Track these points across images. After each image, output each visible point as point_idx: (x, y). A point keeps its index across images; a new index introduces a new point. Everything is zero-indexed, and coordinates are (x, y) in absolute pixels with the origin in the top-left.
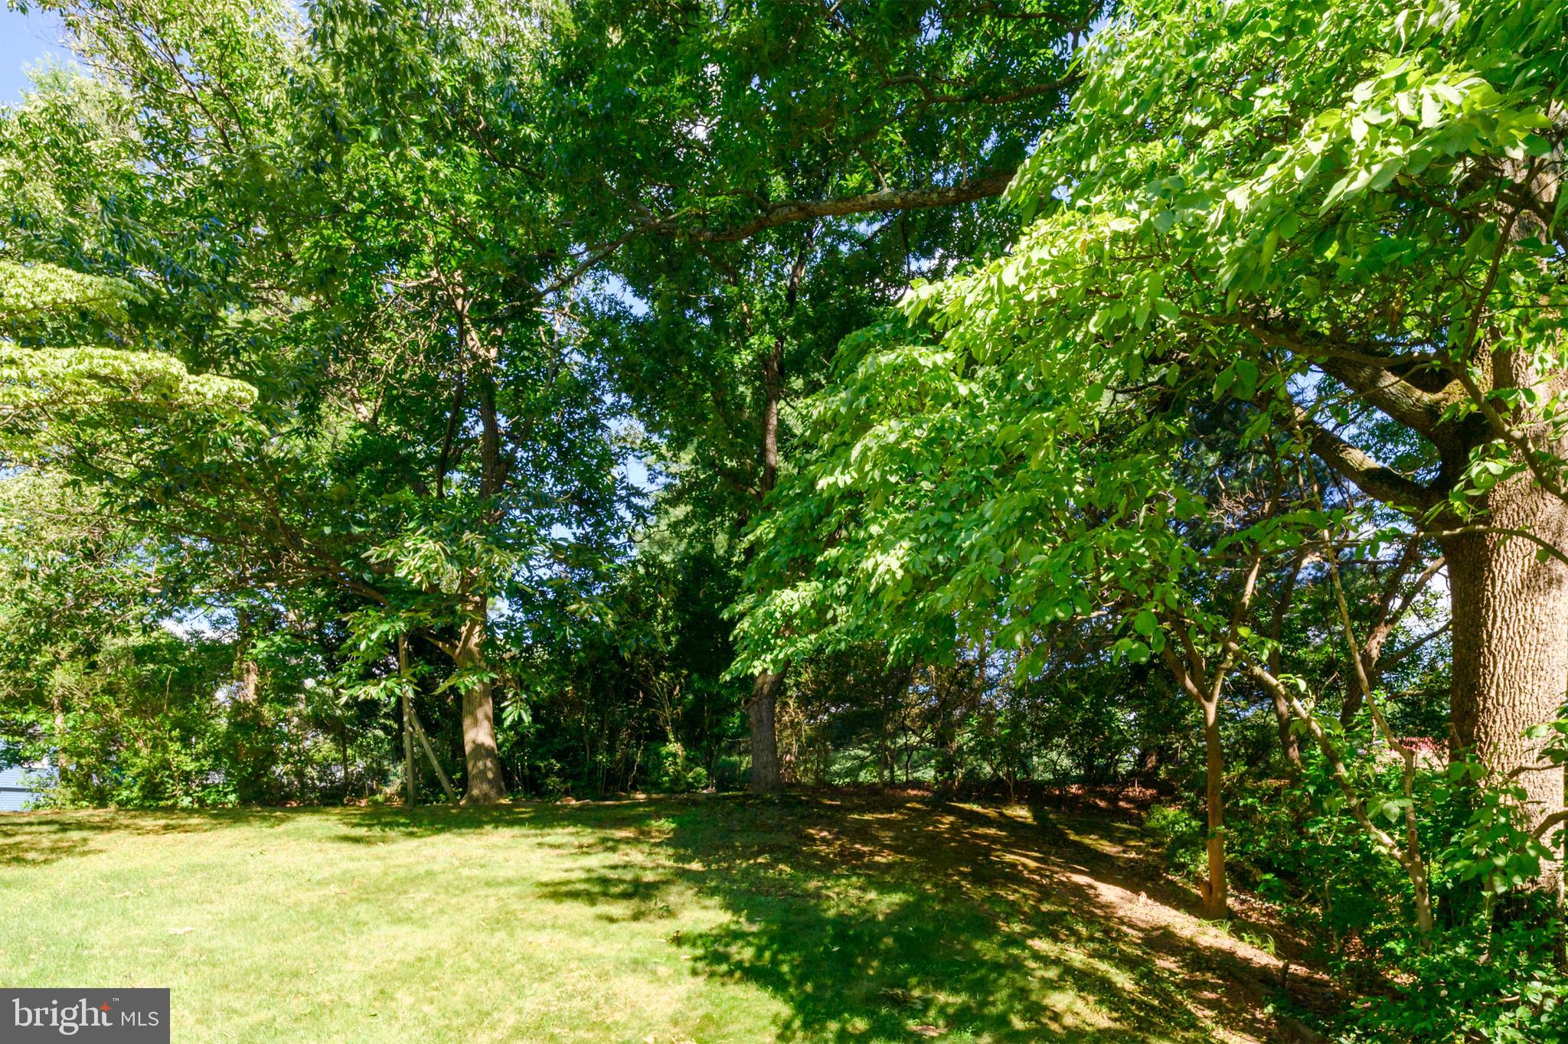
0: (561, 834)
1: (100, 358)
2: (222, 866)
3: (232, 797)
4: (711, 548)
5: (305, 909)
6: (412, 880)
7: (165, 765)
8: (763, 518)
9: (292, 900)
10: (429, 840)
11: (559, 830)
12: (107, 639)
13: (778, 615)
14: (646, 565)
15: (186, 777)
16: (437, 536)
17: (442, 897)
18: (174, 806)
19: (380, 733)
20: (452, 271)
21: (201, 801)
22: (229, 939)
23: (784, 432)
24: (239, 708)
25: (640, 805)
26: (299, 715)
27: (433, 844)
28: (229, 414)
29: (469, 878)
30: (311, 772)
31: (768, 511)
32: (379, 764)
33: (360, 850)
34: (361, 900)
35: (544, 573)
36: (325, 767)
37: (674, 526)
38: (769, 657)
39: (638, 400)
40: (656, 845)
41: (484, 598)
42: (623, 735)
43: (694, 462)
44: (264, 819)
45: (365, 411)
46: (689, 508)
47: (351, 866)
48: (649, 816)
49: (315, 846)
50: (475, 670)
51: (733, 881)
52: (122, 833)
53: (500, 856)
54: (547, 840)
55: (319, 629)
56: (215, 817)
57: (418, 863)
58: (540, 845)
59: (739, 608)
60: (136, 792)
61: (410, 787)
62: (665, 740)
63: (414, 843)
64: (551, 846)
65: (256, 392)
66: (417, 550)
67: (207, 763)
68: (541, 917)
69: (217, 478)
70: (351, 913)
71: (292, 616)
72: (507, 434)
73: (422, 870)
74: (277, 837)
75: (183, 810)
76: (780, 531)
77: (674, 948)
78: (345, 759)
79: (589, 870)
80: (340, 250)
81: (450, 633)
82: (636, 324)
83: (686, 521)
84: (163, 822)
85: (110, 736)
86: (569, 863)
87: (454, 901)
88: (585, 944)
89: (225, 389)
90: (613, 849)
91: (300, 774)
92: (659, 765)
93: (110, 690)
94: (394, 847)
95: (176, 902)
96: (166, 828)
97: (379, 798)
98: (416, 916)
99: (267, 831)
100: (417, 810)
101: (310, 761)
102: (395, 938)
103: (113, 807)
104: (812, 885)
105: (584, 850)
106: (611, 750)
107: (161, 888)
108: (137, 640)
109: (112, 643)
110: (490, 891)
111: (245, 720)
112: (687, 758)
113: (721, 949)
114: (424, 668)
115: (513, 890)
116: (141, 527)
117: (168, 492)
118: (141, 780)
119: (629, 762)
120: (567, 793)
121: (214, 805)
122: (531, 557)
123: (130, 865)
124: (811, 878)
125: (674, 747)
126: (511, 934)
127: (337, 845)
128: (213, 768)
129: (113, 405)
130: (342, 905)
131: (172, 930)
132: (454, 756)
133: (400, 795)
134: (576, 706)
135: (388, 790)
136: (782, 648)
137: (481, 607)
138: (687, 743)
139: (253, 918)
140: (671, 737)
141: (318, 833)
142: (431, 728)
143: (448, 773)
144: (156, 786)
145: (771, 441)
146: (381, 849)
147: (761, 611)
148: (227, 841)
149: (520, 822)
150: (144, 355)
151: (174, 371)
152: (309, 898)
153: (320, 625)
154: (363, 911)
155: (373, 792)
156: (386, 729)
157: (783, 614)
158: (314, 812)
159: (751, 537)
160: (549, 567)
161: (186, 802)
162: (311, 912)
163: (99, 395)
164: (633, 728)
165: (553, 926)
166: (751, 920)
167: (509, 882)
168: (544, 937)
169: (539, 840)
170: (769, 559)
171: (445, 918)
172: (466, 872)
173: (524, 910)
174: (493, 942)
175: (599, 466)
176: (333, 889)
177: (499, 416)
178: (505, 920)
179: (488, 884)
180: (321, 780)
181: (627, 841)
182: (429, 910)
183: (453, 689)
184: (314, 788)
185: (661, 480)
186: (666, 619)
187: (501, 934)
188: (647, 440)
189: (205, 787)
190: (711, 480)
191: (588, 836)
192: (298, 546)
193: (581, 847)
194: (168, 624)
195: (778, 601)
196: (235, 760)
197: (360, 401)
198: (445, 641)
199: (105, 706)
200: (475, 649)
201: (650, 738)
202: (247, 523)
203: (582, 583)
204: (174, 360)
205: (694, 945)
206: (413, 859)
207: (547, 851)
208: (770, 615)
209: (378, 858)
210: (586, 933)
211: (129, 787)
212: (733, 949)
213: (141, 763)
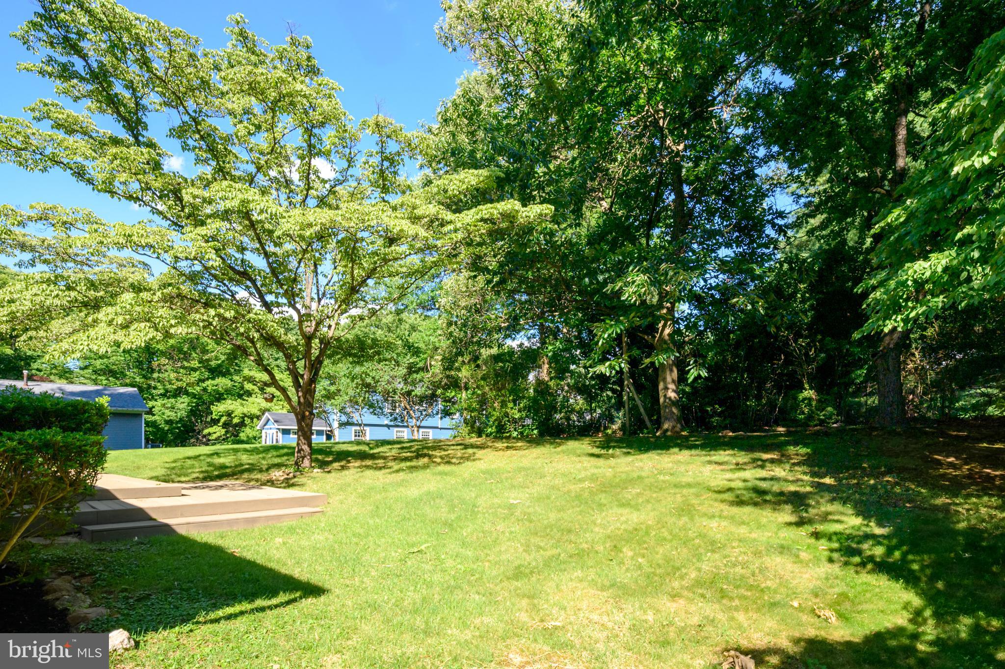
0: (723, 455)
1: (486, 210)
2: (533, 468)
3: (535, 432)
4: (844, 242)
5: (573, 494)
6: (630, 481)
7: (506, 415)
8: (894, 207)
9: (566, 489)
10: (638, 457)
11: (722, 452)
12: (483, 351)
13: (910, 283)
14: (790, 263)
15: (515, 421)
16: (645, 271)
17: (648, 492)
18: (510, 436)
19: (609, 393)
20: (657, 104)
21: (522, 433)
22: (537, 508)
23: (913, 138)
24: (539, 382)
25: (781, 435)
26: (568, 385)
27: (641, 460)
28: (540, 223)
29: (664, 482)
30: (574, 417)
31: (899, 201)
32: (609, 411)
33: (601, 462)
34: (602, 491)
35: (713, 282)
36: (580, 413)
37: (810, 232)
38: (899, 317)
39: (784, 147)
40: (794, 464)
41: (673, 304)
42: (768, 385)
43: (830, 181)
44: (551, 443)
45: (605, 204)
46: (825, 216)
47: (596, 471)
48: (788, 443)
49: (577, 459)
50: (667, 350)
51: (862, 494)
52: (489, 450)
53: (682, 468)
54: (714, 458)
55: (578, 337)
56: (529, 442)
57: (633, 471)
58: (710, 462)
59: (873, 282)
60: (494, 429)
61: (627, 425)
62: (802, 388)
63: (630, 458)
64: (716, 463)
65: (553, 208)
66: (634, 282)
67: (524, 414)
68: (712, 510)
69: (532, 260)
70: (597, 498)
71: (565, 330)
72: (689, 197)
73: (635, 475)
74: (558, 453)
75: (514, 438)
76: (911, 216)
77: (813, 540)
78: (591, 409)
79: (745, 481)
80: (594, 114)
81: (652, 329)
82: (784, 93)
83: (823, 226)
84: (506, 445)
85: (483, 401)
86: (729, 475)
87: (654, 495)
88: (743, 530)
89: (539, 211)
90: (762, 467)
91: (568, 419)
92: (796, 406)
93: (484, 378)
94: (619, 461)
95: (513, 486)
96: (508, 448)
97: (609, 431)
98: (632, 503)
99: (553, 450)
100: (630, 439)
101: (573, 411)
102: (621, 515)
103: (484, 437)
104: (940, 501)
105: (739, 467)
106: (758, 397)
107: (507, 479)
108: (495, 351)
109: (485, 353)
110: (677, 490)
111: (542, 388)
112: (819, 401)
113: (854, 546)
114: (636, 352)
115: (692, 490)
116: (498, 293)
117: (511, 273)
118: (496, 424)
119: (772, 405)
120: (725, 428)
121: (527, 436)
122: (706, 272)
123: (493, 467)
124: (938, 496)
125: (809, 393)
126: (692, 519)
127: (588, 458)
128: (527, 416)
129: (490, 233)
130: (592, 493)
131: (512, 501)
132: (652, 405)
133: (620, 429)
134: (733, 368)
135: (615, 427)
136: (913, 308)
137: (671, 310)
138: (819, 390)
139: (548, 498)
140: (806, 386)
141: (578, 452)
142: (639, 388)
143: (650, 416)
144: (503, 426)
145: (901, 149)
146: (612, 461)
147: (892, 284)
148: (534, 455)
149: (695, 447)
150: (503, 203)
151: (516, 208)
152: (575, 488)
153: (580, 333)
154: (603, 498)
155: (606, 428)
156: (614, 391)
157: (915, 281)
158: (576, 439)
159: (882, 224)
160: (717, 277)
161: (515, 434)
162: (576, 497)
163: (484, 228)
164: (775, 381)
165: (720, 517)
166: (880, 524)
167: (689, 485)
168: (714, 524)
169: (708, 458)
170: (899, 240)
171: (650, 506)
172: (661, 478)
173: (700, 504)
174: (681, 523)
175: (755, 201)
176: (587, 484)
177: (684, 186)
178: (686, 510)
179: (675, 486)
180: (579, 422)
181: (772, 461)
182: (640, 500)
183: (653, 363)
184: (574, 427)
185: (803, 200)
186: (804, 301)
187: (685, 519)
188: (791, 174)
189: (523, 426)
190: (844, 192)
191: (743, 457)
192: (570, 291)
193: (737, 464)
194: (509, 342)
195: (910, 272)
196: (536, 412)
197: (603, 199)
198: (648, 335)
199: (482, 386)
200: (667, 338)
201: (790, 388)
202: (546, 281)
203: (741, 284)
204: (516, 202)
205: (830, 539)
206: (630, 468)
207: (713, 466)
208: (904, 284)
209: (610, 467)
210: (743, 523)
211: (491, 427)
212: (865, 546)
213: (496, 414)
